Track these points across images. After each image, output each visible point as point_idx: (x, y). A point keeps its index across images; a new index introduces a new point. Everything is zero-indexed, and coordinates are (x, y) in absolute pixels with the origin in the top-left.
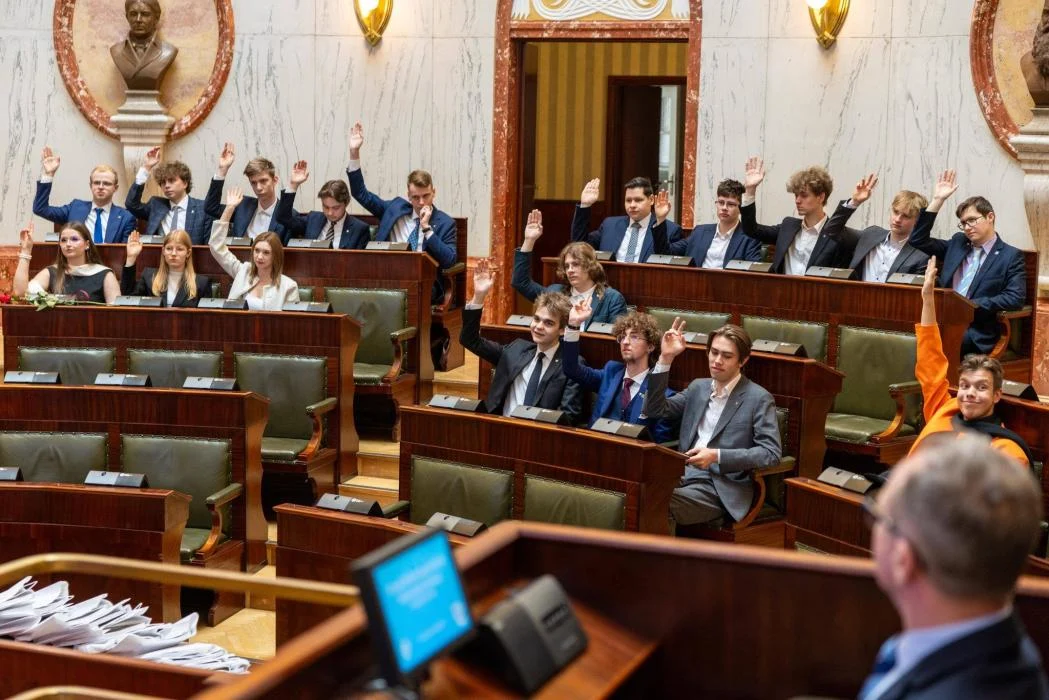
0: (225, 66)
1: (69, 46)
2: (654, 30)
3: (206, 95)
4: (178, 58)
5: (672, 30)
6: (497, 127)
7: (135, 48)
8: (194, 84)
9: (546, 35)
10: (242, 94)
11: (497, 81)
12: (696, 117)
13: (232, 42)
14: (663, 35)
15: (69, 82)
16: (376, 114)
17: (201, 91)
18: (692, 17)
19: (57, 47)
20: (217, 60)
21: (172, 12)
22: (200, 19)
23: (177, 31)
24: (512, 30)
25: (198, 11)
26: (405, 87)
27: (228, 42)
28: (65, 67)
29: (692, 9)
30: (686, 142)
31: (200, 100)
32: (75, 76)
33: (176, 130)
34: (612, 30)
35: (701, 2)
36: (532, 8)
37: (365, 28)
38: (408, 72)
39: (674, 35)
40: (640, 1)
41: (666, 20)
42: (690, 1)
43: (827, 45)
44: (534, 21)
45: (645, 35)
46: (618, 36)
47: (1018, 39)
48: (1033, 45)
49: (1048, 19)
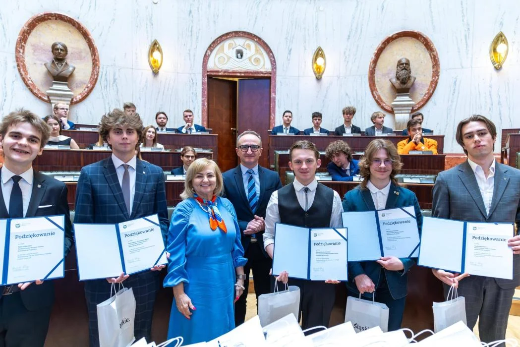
0: (96, 76)
1: (23, 61)
2: (259, 73)
3: (88, 88)
4: (75, 72)
5: (265, 74)
6: (203, 105)
7: (57, 64)
8: (82, 83)
9: (220, 74)
10: (103, 88)
11: (203, 89)
12: (275, 102)
13: (99, 68)
14: (262, 75)
15: (24, 76)
16: (157, 98)
17: (85, 86)
18: (272, 69)
19: (17, 61)
20: (92, 74)
21: (72, 53)
22: (84, 57)
23: (73, 61)
24: (208, 72)
25: (83, 54)
26: (168, 90)
27: (97, 67)
28: (21, 70)
29: (272, 67)
30: (271, 111)
31: (84, 90)
32: (26, 74)
33: (75, 100)
34: (244, 73)
35: (276, 65)
36: (215, 64)
37: (152, 68)
38: (169, 85)
39: (266, 75)
40: (254, 63)
41: (263, 70)
42: (272, 64)
43: (319, 79)
44: (216, 69)
45: (256, 75)
46: (246, 75)
47: (384, 75)
48: (396, 75)
49: (404, 66)
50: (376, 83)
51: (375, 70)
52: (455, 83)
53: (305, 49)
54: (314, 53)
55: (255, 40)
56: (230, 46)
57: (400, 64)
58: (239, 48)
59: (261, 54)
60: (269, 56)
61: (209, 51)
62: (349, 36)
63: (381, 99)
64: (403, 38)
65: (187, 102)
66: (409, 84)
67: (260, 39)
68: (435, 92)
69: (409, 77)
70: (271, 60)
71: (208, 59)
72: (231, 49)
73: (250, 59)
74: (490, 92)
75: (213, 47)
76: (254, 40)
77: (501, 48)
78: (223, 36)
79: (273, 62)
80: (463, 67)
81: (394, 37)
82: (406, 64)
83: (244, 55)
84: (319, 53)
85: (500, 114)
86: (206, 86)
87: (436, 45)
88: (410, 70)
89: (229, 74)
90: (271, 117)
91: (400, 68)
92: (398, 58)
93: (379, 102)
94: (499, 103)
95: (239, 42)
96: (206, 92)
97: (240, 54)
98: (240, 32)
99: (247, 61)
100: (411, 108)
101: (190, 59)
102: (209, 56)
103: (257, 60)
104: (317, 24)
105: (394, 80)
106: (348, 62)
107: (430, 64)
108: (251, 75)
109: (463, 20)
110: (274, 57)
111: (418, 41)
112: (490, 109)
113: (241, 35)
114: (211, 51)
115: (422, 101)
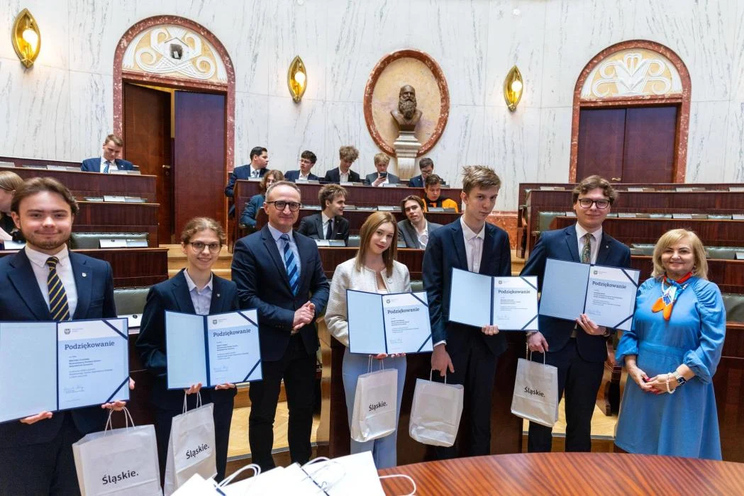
2: (208, 85)
5: (218, 86)
9: (145, 79)
11: (115, 101)
12: (233, 130)
14: (213, 88)
16: (31, 110)
18: (229, 81)
24: (123, 74)
26: (51, 97)
29: (229, 77)
30: (228, 143)
34: (185, 82)
35: (234, 75)
36: (135, 63)
37: (20, 56)
38: (53, 88)
39: (219, 89)
40: (200, 69)
41: (215, 81)
42: (228, 73)
43: (297, 101)
44: (137, 70)
45: (203, 87)
46: (188, 85)
47: (383, 105)
48: (399, 106)
49: (408, 95)
50: (373, 114)
51: (371, 97)
52: (467, 123)
53: (278, 57)
54: (289, 64)
55: (202, 33)
56: (160, 37)
57: (403, 92)
58: (176, 42)
59: (211, 56)
60: (223, 61)
61: (124, 42)
62: (338, 47)
63: (379, 137)
64: (406, 59)
65: (86, 119)
66: (415, 120)
67: (209, 33)
68: (444, 132)
69: (415, 111)
70: (226, 67)
71: (123, 54)
72: (163, 43)
73: (193, 61)
74: (504, 137)
75: (131, 36)
76: (200, 33)
77: (516, 86)
78: (149, 19)
79: (231, 71)
80: (475, 104)
81: (396, 55)
82: (411, 93)
83: (184, 54)
84: (297, 66)
85: (514, 165)
86: (120, 97)
87: (446, 73)
88: (415, 101)
89: (159, 81)
90: (228, 151)
91: (404, 97)
92: (402, 85)
93: (377, 140)
94: (513, 151)
95: (177, 34)
96: (121, 105)
97: (177, 51)
98: (177, 18)
99: (189, 64)
100: (417, 151)
101: (91, 49)
102: (125, 48)
103: (205, 65)
104: (294, 23)
105: (396, 113)
106: (337, 82)
107: (439, 98)
108: (195, 85)
109: (475, 46)
110: (231, 63)
111: (423, 64)
112: (504, 158)
113: (179, 22)
114: (129, 41)
115: (429, 142)
